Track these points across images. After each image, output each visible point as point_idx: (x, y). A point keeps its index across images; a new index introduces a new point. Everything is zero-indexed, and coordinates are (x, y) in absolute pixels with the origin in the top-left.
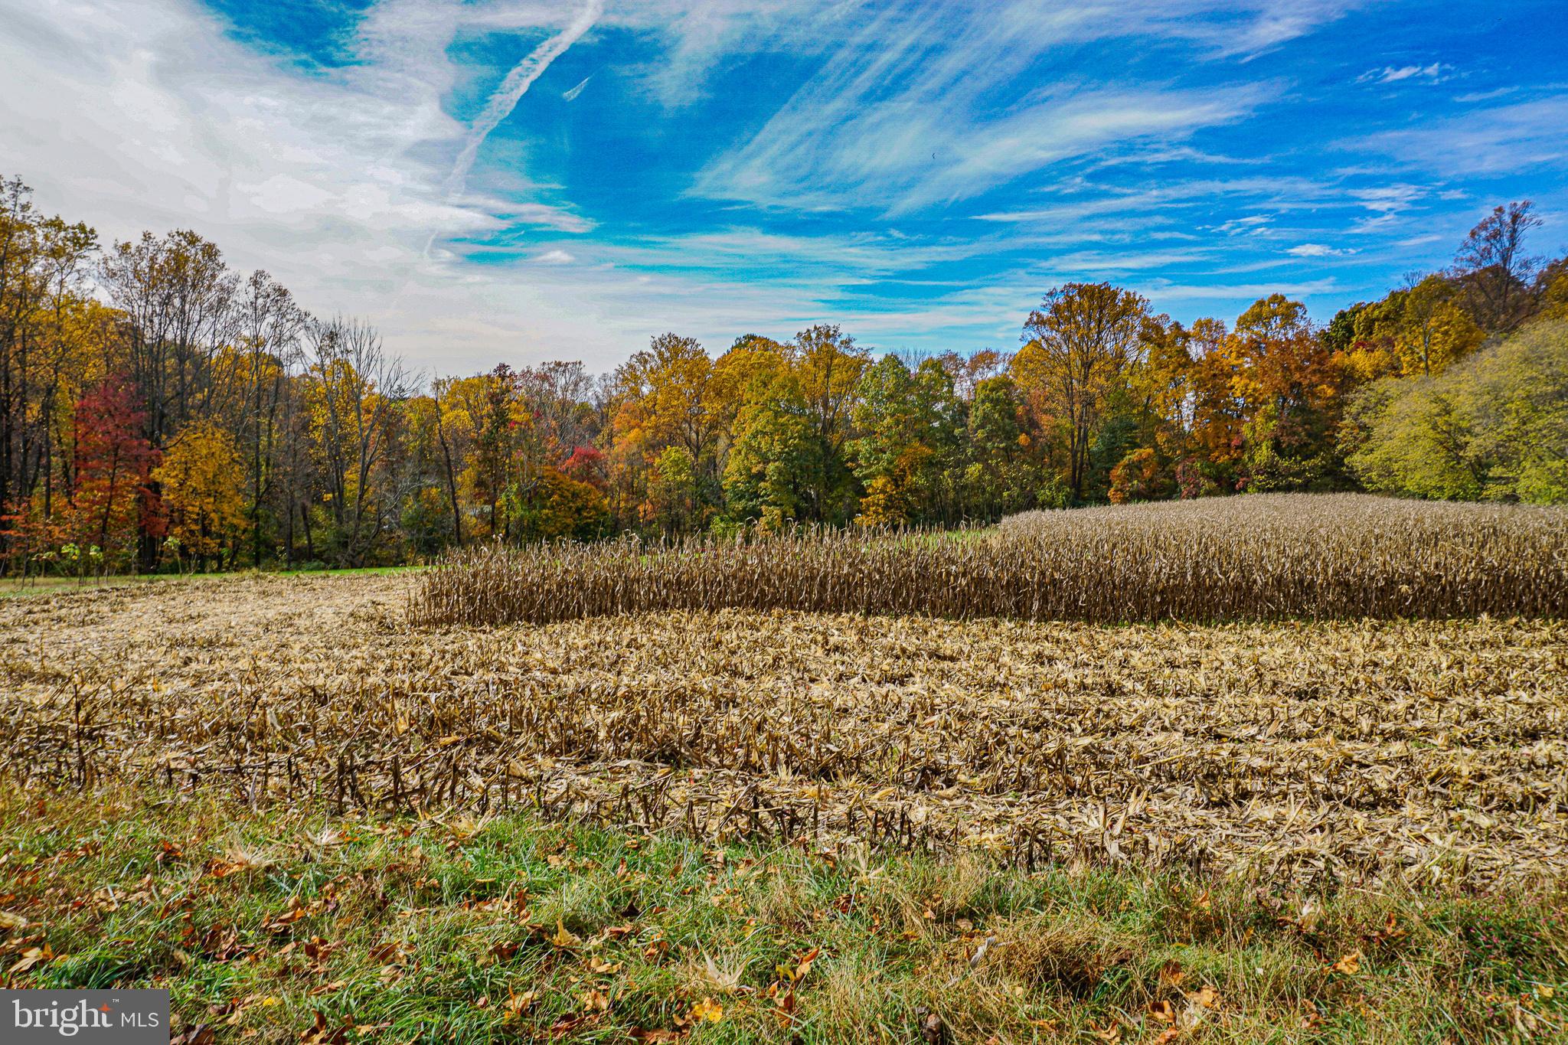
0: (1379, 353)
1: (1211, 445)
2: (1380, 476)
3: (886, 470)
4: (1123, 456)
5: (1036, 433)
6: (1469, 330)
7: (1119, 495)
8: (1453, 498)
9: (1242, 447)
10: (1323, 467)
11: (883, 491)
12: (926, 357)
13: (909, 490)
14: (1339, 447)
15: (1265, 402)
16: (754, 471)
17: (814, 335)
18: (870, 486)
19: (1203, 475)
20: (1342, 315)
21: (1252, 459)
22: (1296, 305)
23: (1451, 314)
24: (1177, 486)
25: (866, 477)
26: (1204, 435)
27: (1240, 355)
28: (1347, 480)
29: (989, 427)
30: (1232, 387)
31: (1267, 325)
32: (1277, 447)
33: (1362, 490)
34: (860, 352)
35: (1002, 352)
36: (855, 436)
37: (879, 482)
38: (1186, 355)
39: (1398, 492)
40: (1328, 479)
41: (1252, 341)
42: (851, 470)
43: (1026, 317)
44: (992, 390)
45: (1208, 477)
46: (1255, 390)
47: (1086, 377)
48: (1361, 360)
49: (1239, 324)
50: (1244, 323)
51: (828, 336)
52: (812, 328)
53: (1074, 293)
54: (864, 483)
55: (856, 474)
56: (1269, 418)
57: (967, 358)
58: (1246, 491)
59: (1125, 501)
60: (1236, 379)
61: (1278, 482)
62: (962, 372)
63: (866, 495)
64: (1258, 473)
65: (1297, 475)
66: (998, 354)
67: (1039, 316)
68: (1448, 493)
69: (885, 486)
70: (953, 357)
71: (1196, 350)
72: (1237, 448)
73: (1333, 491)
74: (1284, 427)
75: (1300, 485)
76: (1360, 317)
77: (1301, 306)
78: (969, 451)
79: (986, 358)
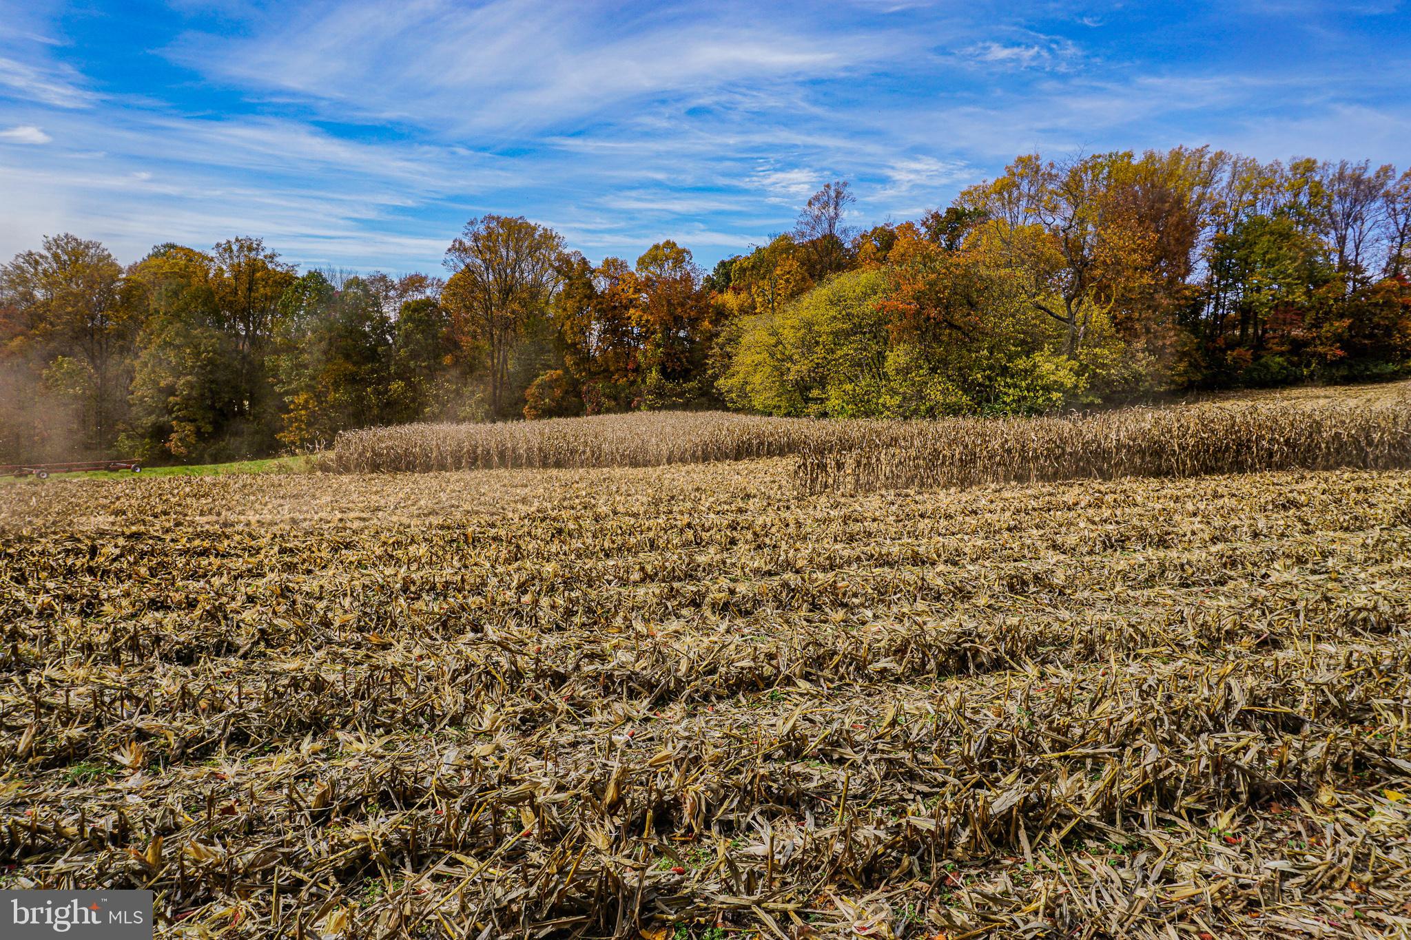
0: (743, 295)
1: (612, 368)
2: (738, 396)
3: (308, 386)
4: (537, 376)
5: (458, 353)
6: (803, 279)
7: (533, 412)
8: (788, 415)
9: (637, 370)
10: (700, 389)
11: (305, 407)
12: (352, 276)
13: (333, 407)
14: (710, 372)
15: (654, 332)
16: (163, 384)
17: (235, 248)
18: (292, 402)
19: (604, 395)
20: (723, 264)
21: (644, 381)
22: (684, 251)
23: (791, 265)
24: (583, 405)
25: (287, 393)
26: (606, 360)
27: (637, 291)
28: (717, 400)
29: (411, 346)
30: (629, 318)
31: (662, 266)
32: (663, 372)
33: (727, 409)
34: (286, 268)
35: (430, 276)
36: (277, 352)
37: (301, 399)
38: (591, 287)
39: (751, 411)
40: (703, 399)
41: (648, 279)
42: (273, 386)
43: (449, 244)
44: (415, 310)
45: (608, 397)
46: (647, 321)
47: (504, 304)
48: (730, 299)
49: (638, 263)
50: (642, 263)
51: (250, 249)
52: (233, 240)
53: (493, 224)
54: (286, 399)
55: (277, 389)
56: (658, 346)
57: (396, 281)
58: (639, 410)
59: (538, 417)
60: (632, 311)
61: (663, 401)
62: (392, 293)
63: (289, 412)
64: (649, 393)
65: (681, 395)
66: (426, 278)
67: (461, 243)
68: (783, 411)
69: (306, 401)
70: (383, 278)
71: (601, 284)
72: (634, 371)
73: (708, 409)
74: (669, 354)
75: (682, 405)
76: (735, 267)
77: (688, 253)
78: (393, 369)
79: (416, 282)
